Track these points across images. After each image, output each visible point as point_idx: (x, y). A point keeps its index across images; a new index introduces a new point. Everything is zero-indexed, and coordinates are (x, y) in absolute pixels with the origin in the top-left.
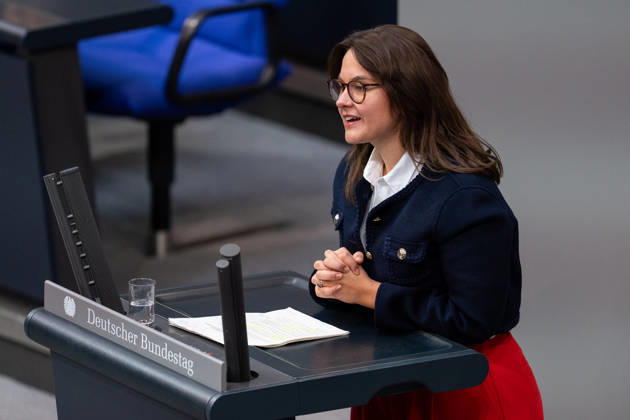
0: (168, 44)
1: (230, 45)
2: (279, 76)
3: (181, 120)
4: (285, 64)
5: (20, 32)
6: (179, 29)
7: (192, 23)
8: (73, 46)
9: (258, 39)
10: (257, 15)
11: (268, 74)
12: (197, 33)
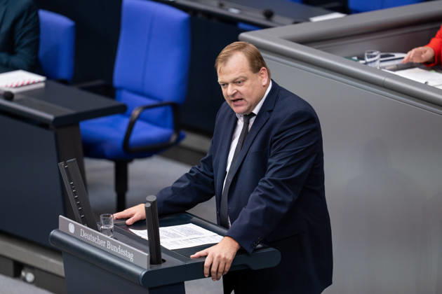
0: (124, 122)
1: (156, 123)
2: (180, 138)
3: (131, 160)
4: (183, 132)
5: (51, 117)
6: (129, 115)
7: (136, 113)
8: (77, 125)
9: (169, 119)
10: (169, 109)
11: (174, 138)
12: (139, 118)
